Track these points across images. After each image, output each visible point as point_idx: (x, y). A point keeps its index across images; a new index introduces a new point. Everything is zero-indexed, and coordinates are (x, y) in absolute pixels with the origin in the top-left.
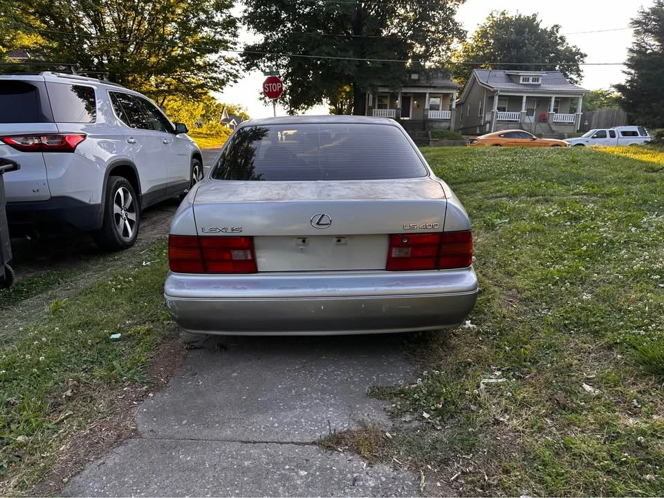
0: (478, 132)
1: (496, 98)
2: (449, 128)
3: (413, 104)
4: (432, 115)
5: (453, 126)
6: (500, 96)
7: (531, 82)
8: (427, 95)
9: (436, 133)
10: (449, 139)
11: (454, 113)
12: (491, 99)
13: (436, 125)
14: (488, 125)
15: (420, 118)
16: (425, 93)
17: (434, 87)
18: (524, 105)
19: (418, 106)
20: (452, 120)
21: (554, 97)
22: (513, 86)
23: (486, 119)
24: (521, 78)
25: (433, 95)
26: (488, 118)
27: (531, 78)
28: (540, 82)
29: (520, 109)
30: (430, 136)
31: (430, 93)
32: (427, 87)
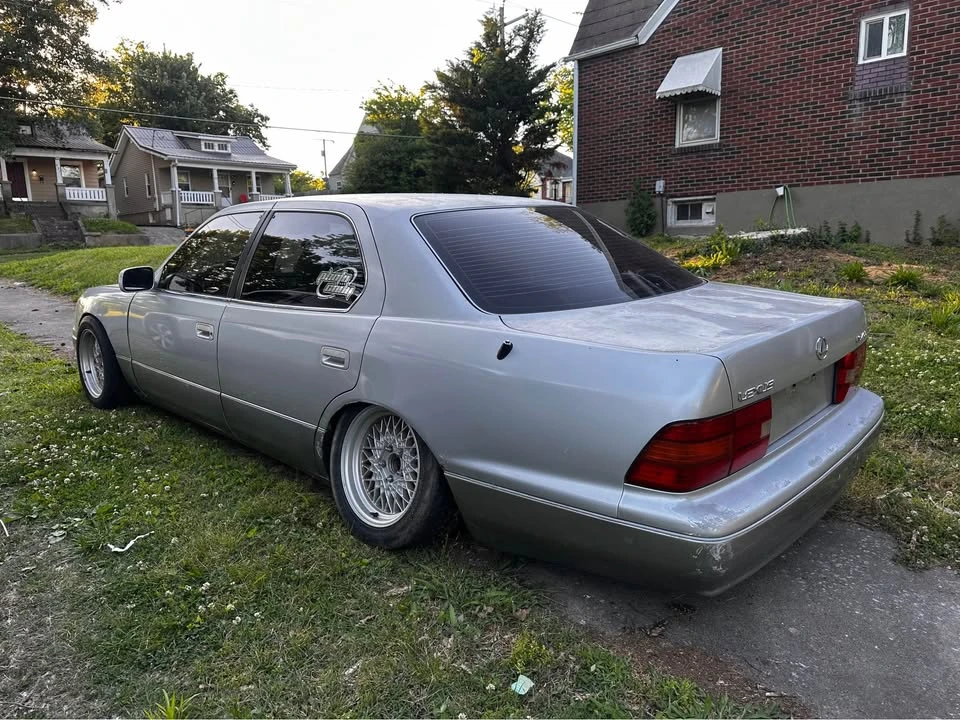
0: (151, 221)
1: (174, 172)
2: (107, 216)
3: (31, 176)
4: (72, 194)
5: (114, 212)
6: (179, 168)
7: (216, 150)
8: (57, 162)
9: (92, 223)
10: (119, 233)
11: (112, 192)
12: (166, 172)
13: (84, 211)
14: (168, 211)
15: (48, 196)
16: (54, 159)
17: (69, 150)
18: (216, 181)
19: (41, 179)
20: (110, 204)
21: (253, 171)
22: (194, 154)
23: (163, 202)
24: (203, 143)
25: (65, 162)
26: (166, 199)
27: (216, 144)
28: (229, 150)
29: (211, 188)
30: (83, 228)
31: (61, 159)
32: (55, 149)
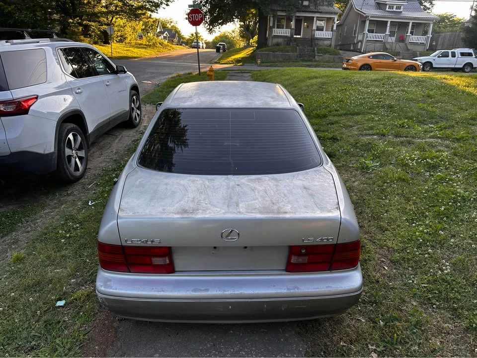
0: (352, 48)
1: (368, 22)
2: (330, 46)
3: (304, 25)
4: (318, 34)
5: (333, 44)
6: (370, 21)
7: (394, 10)
8: (315, 19)
9: (320, 50)
10: (330, 55)
11: (335, 33)
12: (364, 22)
13: (321, 43)
14: (360, 43)
15: (308, 36)
16: (313, 17)
17: (321, 12)
18: (388, 28)
19: (308, 27)
20: (333, 39)
21: (411, 22)
22: (381, 12)
23: (359, 39)
24: (388, 7)
25: (319, 19)
26: (360, 38)
27: (395, 7)
28: (402, 10)
29: (386, 32)
30: (316, 52)
31: (317, 17)
32: (315, 12)
